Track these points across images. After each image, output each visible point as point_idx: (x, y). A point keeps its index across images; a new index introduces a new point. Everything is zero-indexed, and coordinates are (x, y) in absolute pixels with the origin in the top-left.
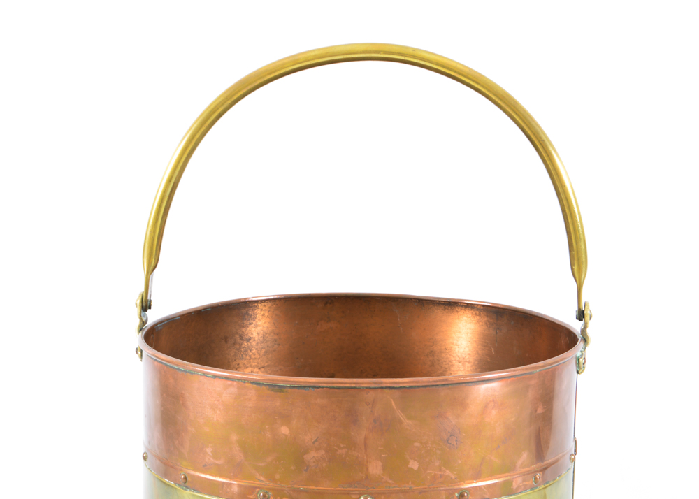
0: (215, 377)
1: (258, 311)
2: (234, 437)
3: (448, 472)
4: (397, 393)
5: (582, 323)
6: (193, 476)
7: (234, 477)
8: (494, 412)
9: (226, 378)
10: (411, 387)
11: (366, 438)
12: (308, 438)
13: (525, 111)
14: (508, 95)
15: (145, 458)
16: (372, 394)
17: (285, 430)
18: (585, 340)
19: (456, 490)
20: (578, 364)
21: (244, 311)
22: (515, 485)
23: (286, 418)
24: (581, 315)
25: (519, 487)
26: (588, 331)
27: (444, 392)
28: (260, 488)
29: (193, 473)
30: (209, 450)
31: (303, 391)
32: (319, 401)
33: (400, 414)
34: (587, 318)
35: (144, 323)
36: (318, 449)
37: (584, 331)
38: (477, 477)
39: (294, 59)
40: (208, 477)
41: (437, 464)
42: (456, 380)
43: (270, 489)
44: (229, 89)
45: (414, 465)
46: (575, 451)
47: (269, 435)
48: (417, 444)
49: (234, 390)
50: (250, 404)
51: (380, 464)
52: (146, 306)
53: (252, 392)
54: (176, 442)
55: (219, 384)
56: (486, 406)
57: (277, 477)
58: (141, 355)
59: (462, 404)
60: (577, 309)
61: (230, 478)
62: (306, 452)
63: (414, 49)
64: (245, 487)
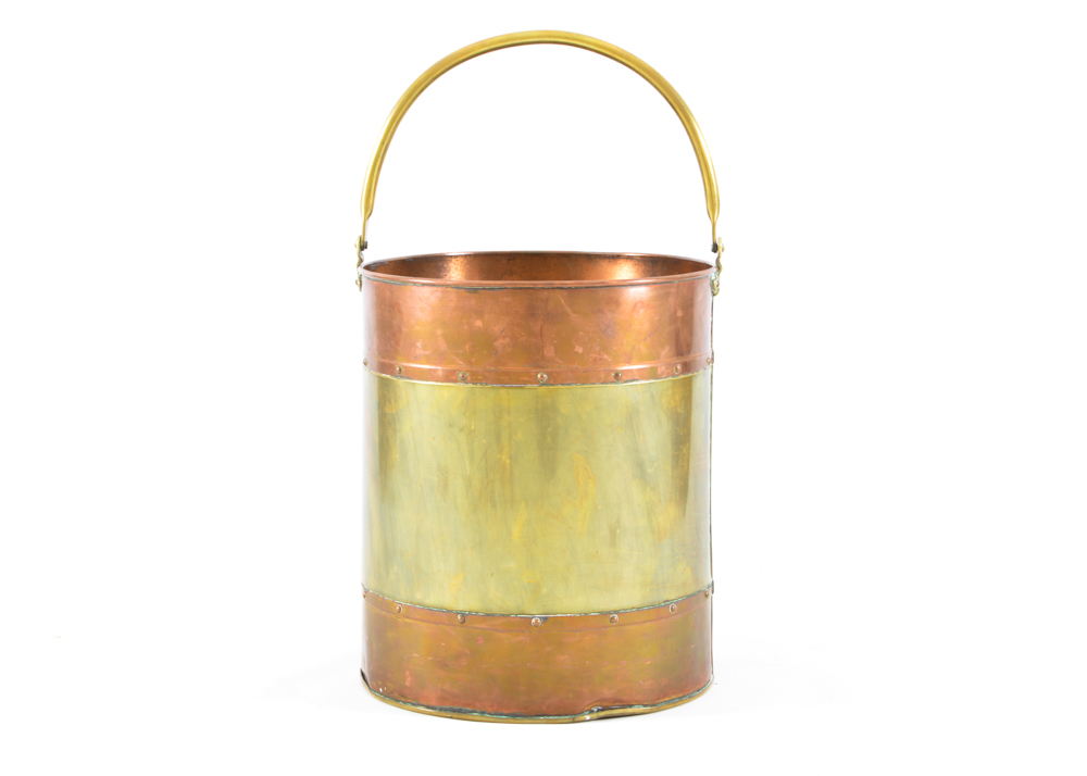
0: (424, 285)
1: (451, 265)
2: (439, 332)
3: (606, 356)
4: (565, 293)
5: (716, 255)
6: (406, 367)
7: (439, 364)
8: (642, 311)
9: (433, 285)
10: (576, 288)
11: (541, 328)
12: (497, 329)
13: (667, 83)
14: (653, 70)
15: (365, 364)
16: (545, 293)
17: (479, 323)
18: (719, 268)
19: (612, 371)
20: (712, 286)
21: (440, 264)
22: (659, 371)
23: (479, 314)
24: (715, 248)
25: (662, 374)
26: (721, 261)
27: (602, 292)
28: (460, 371)
29: (406, 364)
30: (419, 344)
31: (492, 291)
32: (505, 299)
33: (567, 309)
34: (720, 250)
35: (361, 261)
36: (504, 337)
37: (718, 261)
38: (629, 362)
39: (482, 44)
40: (419, 366)
41: (597, 349)
42: (610, 284)
43: (468, 371)
44: (430, 69)
45: (579, 350)
46: (713, 359)
47: (466, 327)
48: (581, 333)
49: (439, 294)
50: (452, 304)
51: (553, 348)
52: (363, 246)
53: (453, 294)
54: (393, 342)
55: (427, 290)
56: (635, 305)
57: (473, 360)
58: (361, 285)
59: (615, 303)
60: (711, 243)
61: (436, 364)
62: (496, 340)
63: (578, 35)
64: (449, 371)
